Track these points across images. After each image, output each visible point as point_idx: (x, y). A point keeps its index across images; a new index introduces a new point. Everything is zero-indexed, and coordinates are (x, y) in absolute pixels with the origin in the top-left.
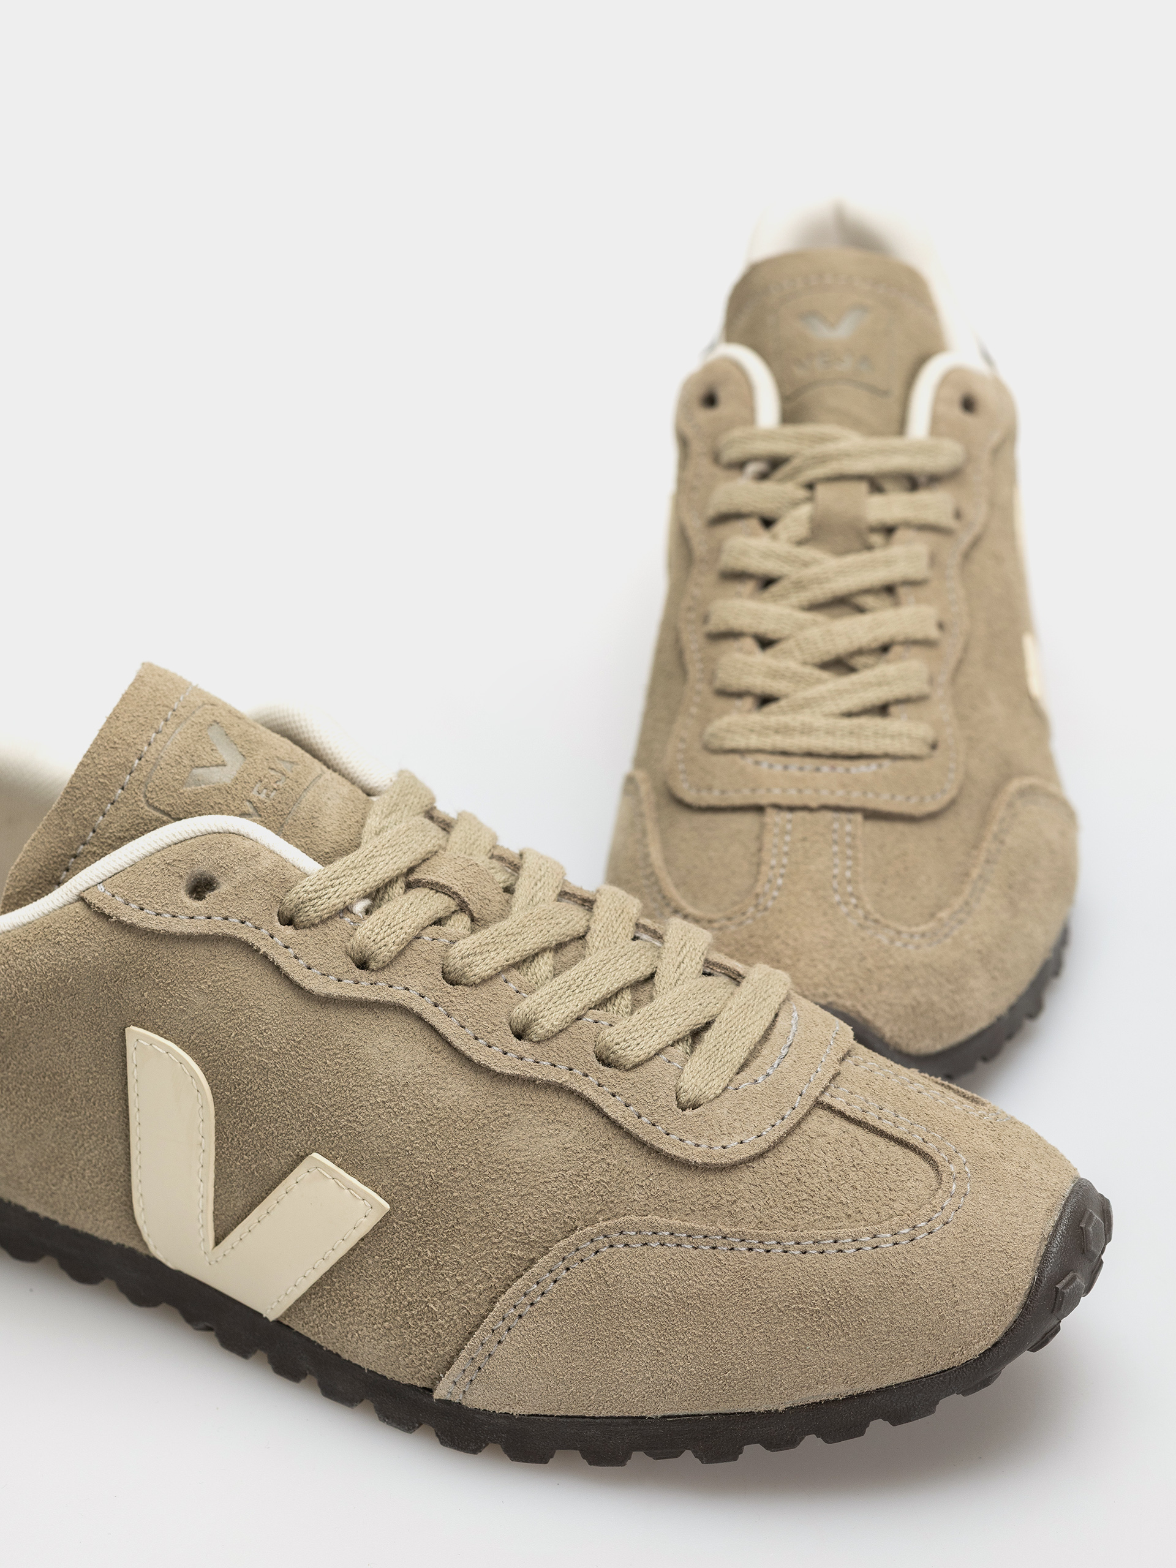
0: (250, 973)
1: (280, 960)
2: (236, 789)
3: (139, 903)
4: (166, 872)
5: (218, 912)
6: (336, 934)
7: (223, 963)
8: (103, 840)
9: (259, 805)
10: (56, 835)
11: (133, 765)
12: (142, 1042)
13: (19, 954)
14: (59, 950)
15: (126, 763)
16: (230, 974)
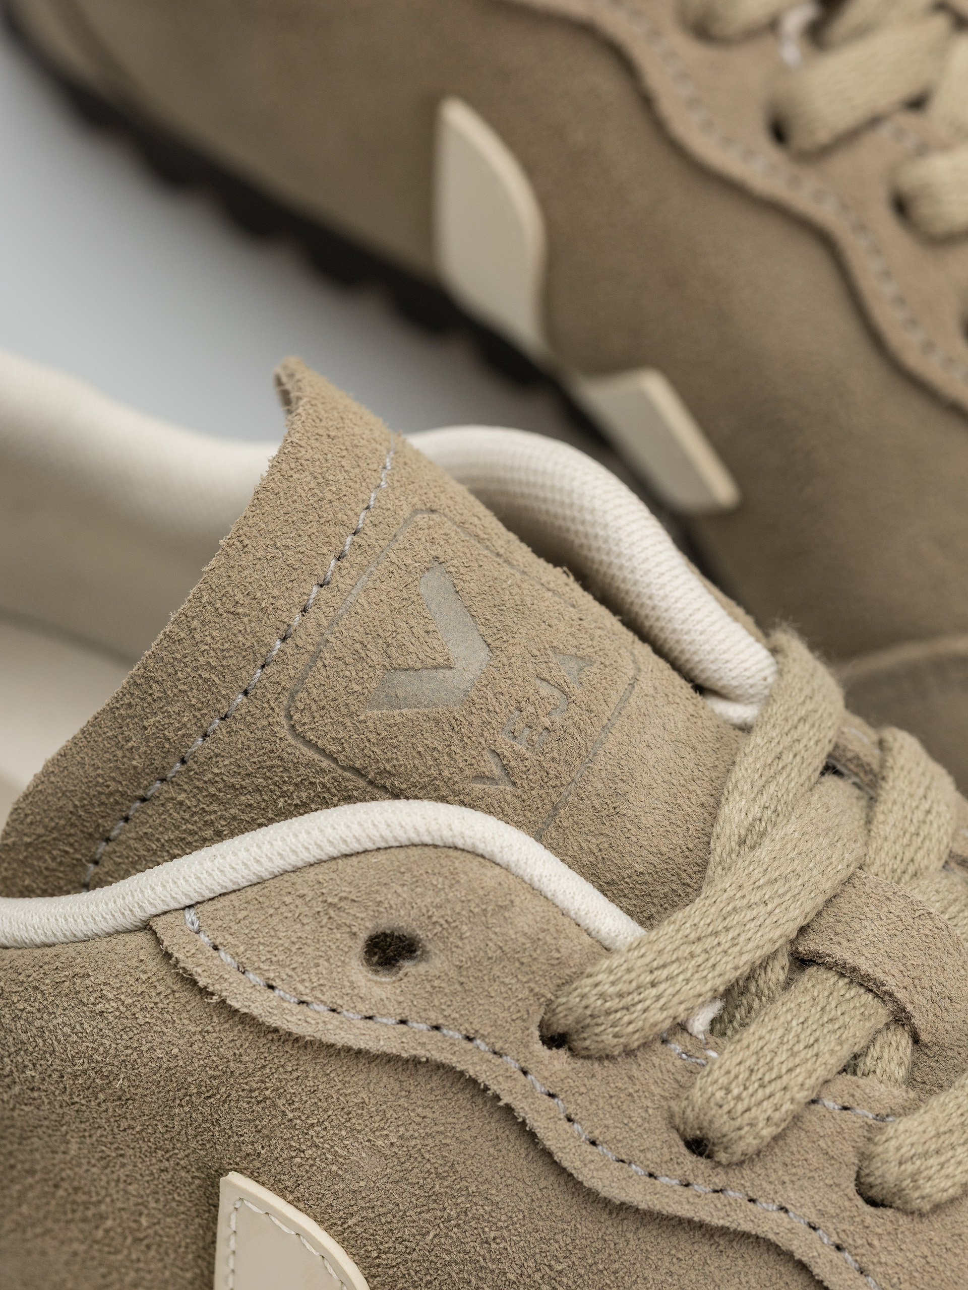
0: (474, 1132)
1: (538, 1124)
2: (471, 724)
3: (267, 975)
4: (325, 920)
5: (423, 1014)
6: (651, 1081)
7: (424, 1107)
8: (200, 784)
9: (513, 764)
10: (107, 755)
11: (269, 651)
12: (250, 1205)
13: (22, 1010)
14: (101, 1026)
15: (256, 646)
16: (436, 1128)
